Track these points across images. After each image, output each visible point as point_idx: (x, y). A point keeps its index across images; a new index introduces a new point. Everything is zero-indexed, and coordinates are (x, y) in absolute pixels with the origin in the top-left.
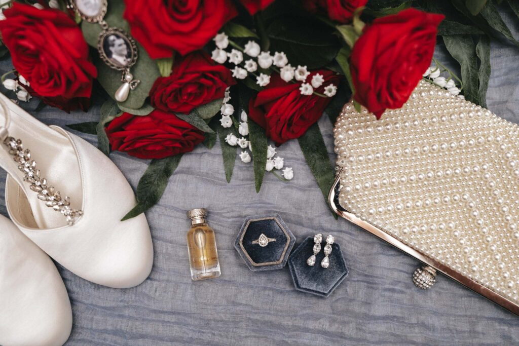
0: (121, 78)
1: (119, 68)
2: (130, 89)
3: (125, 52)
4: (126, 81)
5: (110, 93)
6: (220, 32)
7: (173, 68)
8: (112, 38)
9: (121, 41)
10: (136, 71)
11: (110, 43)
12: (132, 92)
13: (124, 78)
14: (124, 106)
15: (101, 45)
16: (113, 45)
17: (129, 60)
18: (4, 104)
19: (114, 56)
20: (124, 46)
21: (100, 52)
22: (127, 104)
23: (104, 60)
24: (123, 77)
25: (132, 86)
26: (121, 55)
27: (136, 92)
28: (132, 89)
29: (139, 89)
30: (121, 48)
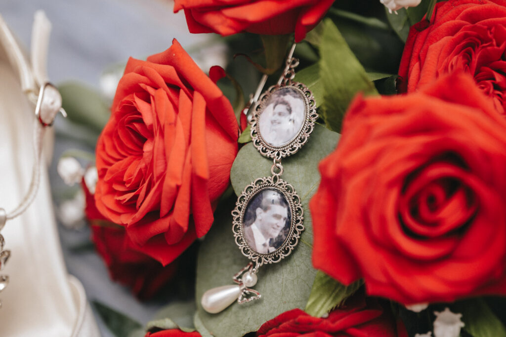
0: (235, 275)
1: (246, 252)
2: (236, 301)
3: (276, 234)
4: (241, 284)
5: (199, 287)
6: (454, 310)
7: (331, 312)
8: (273, 196)
9: (283, 211)
10: (268, 277)
11: (264, 202)
12: (234, 308)
13: (240, 277)
14: (203, 322)
15: (247, 196)
16: (266, 209)
17: (272, 249)
18: (36, 182)
19: (254, 227)
20: (282, 224)
21: (238, 204)
22: (212, 323)
23: (235, 223)
24: (240, 273)
25: (243, 297)
26: (265, 233)
27: (241, 313)
28: (239, 301)
29: (249, 311)
30: (275, 221)
